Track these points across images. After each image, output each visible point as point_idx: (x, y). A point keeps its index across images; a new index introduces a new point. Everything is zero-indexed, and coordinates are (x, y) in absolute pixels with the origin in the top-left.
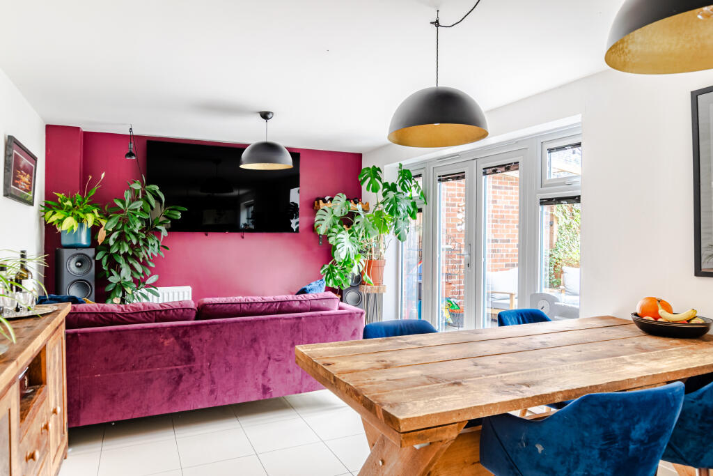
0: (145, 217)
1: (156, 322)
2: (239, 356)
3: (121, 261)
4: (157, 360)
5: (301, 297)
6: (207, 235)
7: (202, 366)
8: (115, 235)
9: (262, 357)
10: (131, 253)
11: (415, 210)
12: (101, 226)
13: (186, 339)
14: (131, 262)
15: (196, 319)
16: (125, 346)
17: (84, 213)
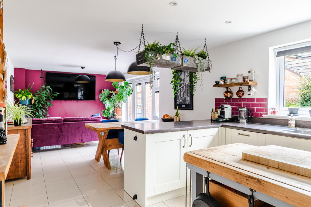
0: (46, 96)
1: (53, 123)
2: (75, 131)
3: (39, 109)
4: (54, 132)
5: (92, 117)
6: (66, 101)
7: (65, 134)
8: (37, 101)
9: (81, 132)
10: (42, 107)
11: (129, 94)
12: (33, 99)
13: (61, 127)
14: (42, 109)
15: (63, 122)
16: (45, 128)
17: (28, 95)
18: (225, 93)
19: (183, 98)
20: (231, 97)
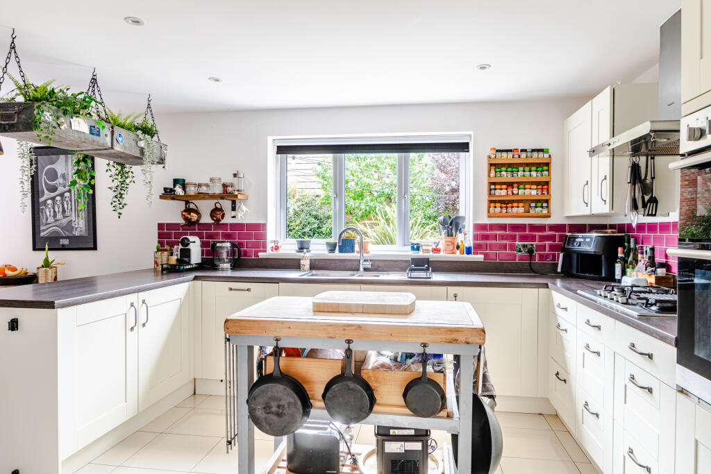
18: (184, 213)
19: (65, 221)
20: (198, 221)
